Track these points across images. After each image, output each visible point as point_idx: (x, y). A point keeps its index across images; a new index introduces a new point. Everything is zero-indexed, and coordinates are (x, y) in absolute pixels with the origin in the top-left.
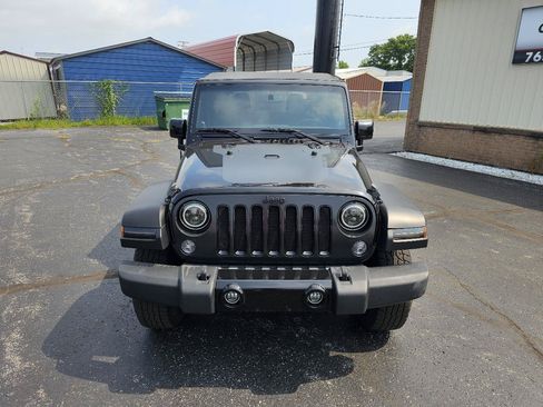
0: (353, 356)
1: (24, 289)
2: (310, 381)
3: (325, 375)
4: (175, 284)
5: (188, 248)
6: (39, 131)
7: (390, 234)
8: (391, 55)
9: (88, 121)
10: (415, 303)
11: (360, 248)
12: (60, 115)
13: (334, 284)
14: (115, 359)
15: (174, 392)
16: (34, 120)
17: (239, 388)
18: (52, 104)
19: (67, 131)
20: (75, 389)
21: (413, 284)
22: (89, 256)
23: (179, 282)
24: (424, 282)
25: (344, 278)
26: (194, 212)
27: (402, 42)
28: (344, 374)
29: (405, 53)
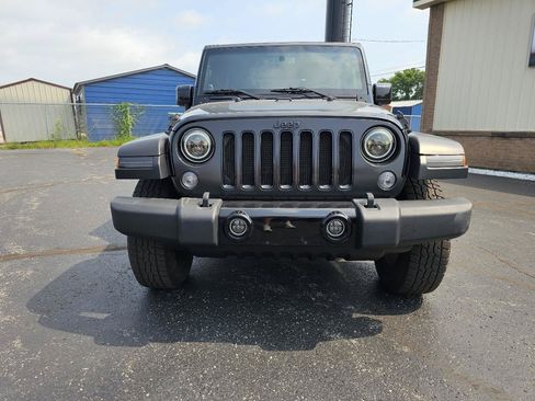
0: (381, 318)
1: (18, 258)
2: (330, 339)
3: (348, 334)
4: (173, 212)
5: (190, 180)
6: (57, 149)
7: (423, 160)
8: (399, 88)
9: (104, 142)
10: (455, 244)
11: (387, 179)
12: (80, 139)
13: (358, 211)
14: (106, 315)
15: (169, 346)
16: (55, 141)
17: (246, 344)
18: (72, 126)
19: (84, 149)
20: (55, 341)
21: (454, 215)
22: (91, 234)
23: (178, 210)
24: (467, 215)
25: (370, 205)
26: (197, 142)
27: (409, 76)
28: (372, 333)
29: (412, 85)
